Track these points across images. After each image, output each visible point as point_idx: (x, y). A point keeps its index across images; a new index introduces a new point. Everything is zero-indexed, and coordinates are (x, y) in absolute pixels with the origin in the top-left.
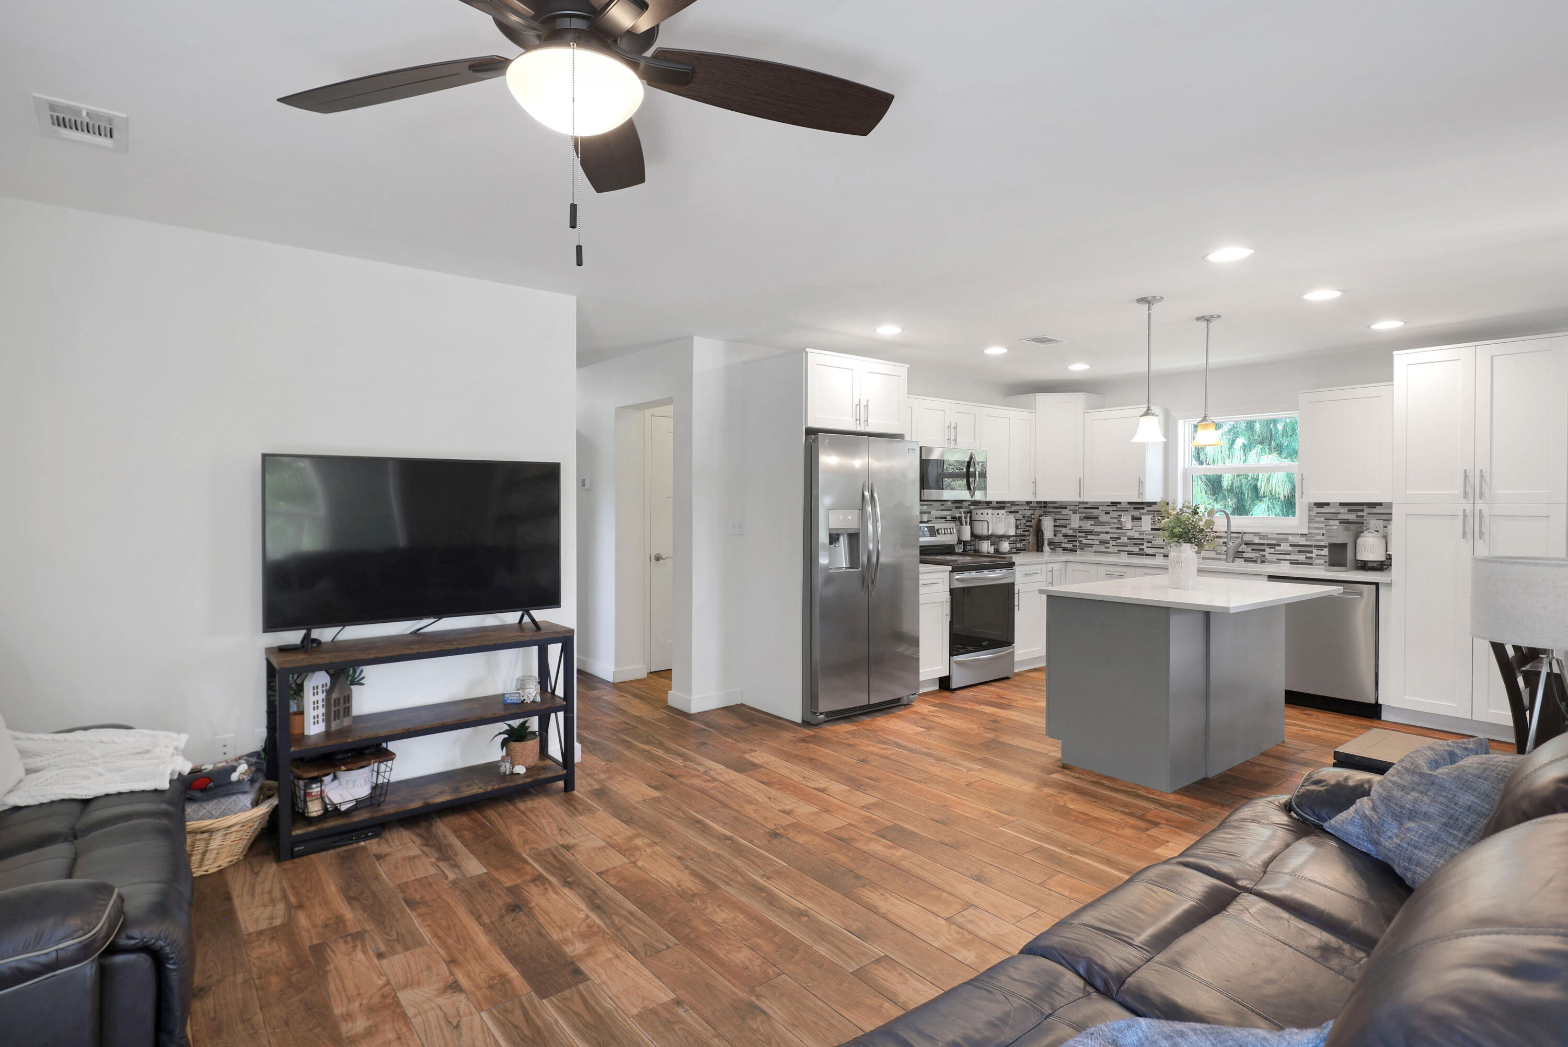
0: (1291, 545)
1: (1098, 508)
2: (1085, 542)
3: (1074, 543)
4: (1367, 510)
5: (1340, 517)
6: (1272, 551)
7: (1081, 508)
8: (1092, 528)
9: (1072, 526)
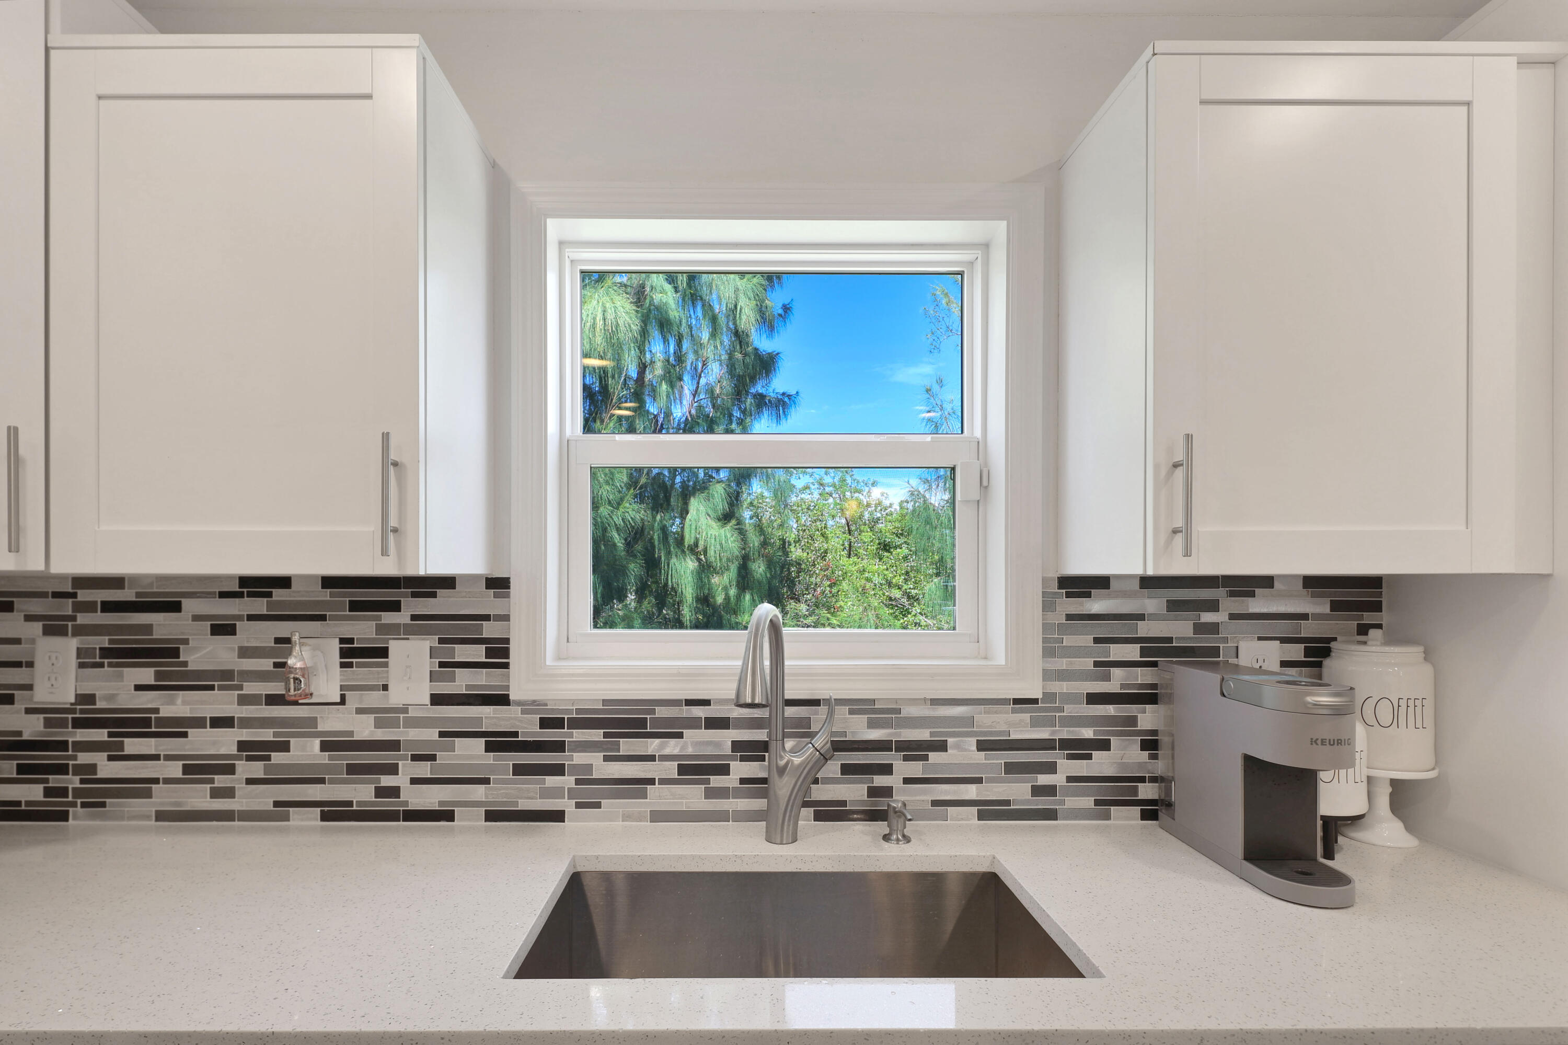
0: (983, 746)
1: (175, 607)
2: (107, 769)
3: (55, 780)
4: (1230, 605)
5: (1144, 629)
6: (915, 769)
7: (89, 607)
8: (147, 700)
9: (43, 695)
